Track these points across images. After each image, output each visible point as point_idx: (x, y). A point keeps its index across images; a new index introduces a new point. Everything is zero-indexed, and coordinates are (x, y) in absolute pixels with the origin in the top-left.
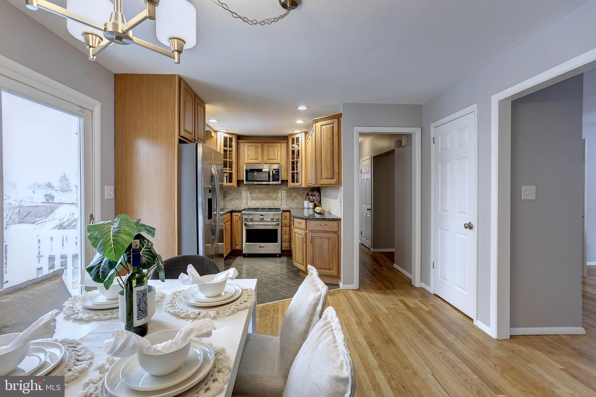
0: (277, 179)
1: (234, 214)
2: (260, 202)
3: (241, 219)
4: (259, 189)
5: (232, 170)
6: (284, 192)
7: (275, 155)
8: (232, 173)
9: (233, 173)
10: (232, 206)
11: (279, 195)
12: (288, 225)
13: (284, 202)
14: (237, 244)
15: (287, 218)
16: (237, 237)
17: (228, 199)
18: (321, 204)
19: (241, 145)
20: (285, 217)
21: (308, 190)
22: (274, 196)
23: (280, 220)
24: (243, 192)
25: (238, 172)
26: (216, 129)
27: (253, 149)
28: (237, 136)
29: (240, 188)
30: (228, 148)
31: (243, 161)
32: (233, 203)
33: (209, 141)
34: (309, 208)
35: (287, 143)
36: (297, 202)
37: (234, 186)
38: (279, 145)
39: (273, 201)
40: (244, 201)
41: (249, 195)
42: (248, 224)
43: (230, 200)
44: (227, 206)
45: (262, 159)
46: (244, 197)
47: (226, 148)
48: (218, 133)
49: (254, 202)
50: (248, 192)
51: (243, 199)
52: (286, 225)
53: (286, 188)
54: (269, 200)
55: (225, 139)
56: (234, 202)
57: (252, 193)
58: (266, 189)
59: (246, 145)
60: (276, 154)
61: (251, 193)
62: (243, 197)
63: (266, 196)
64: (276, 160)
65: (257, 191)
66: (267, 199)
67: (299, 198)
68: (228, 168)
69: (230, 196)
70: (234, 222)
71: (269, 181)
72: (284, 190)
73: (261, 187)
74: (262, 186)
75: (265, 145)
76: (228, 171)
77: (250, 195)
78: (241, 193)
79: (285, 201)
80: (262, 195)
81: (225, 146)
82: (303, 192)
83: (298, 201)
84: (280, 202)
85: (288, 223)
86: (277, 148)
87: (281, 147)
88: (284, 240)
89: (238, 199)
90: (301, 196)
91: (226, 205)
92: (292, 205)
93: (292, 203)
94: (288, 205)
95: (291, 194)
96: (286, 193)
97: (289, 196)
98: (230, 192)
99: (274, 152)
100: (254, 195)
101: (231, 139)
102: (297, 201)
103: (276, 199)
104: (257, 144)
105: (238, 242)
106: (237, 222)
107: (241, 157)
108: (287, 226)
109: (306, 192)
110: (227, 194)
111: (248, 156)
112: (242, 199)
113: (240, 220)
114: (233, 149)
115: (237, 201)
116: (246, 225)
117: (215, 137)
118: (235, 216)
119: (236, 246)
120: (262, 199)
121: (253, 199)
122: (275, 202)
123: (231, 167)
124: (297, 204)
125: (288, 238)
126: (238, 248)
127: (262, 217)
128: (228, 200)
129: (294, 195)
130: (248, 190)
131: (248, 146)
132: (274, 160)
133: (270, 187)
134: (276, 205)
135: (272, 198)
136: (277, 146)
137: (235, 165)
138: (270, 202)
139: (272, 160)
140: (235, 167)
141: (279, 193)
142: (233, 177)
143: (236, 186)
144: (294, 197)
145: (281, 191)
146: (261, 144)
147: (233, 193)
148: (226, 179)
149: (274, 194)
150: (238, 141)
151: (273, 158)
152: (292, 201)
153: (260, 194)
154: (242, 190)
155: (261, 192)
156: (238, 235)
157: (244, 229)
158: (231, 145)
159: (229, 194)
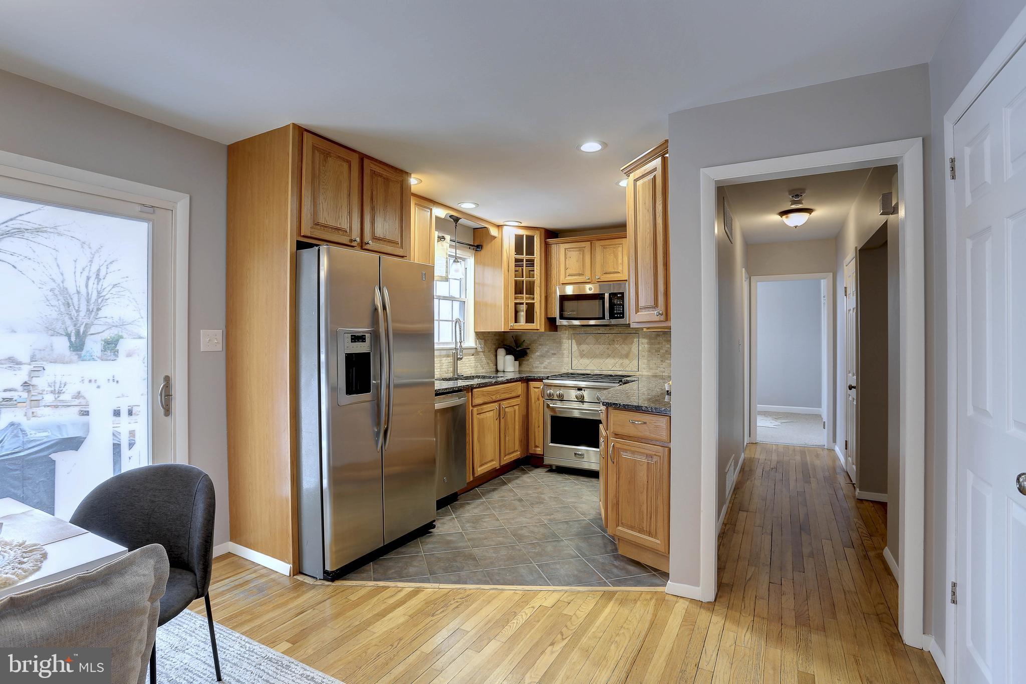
0: (620, 314)
1: (532, 384)
2: (597, 361)
3: (542, 393)
4: (594, 335)
5: (533, 299)
6: (645, 341)
7: (617, 264)
8: (534, 303)
9: (535, 304)
11: (634, 348)
13: (643, 363)
14: (537, 444)
17: (538, 354)
19: (554, 249)
22: (624, 349)
24: (564, 340)
25: (549, 302)
26: (500, 223)
27: (575, 254)
28: (543, 232)
29: (559, 333)
30: (524, 257)
31: (558, 281)
33: (489, 246)
37: (538, 330)
38: (624, 242)
39: (621, 361)
40: (567, 360)
41: (575, 347)
42: (551, 405)
43: (542, 356)
44: (536, 367)
45: (592, 273)
47: (519, 257)
48: (505, 228)
49: (585, 361)
50: (574, 341)
51: (565, 354)
53: (648, 334)
54: (614, 357)
55: (519, 239)
56: (548, 361)
57: (580, 344)
58: (607, 335)
59: (563, 247)
60: (620, 261)
61: (579, 344)
62: (565, 352)
63: (608, 348)
64: (619, 275)
65: (591, 338)
66: (609, 356)
68: (524, 295)
69: (542, 349)
70: (533, 401)
71: (603, 318)
72: (644, 338)
74: (599, 329)
75: (598, 244)
76: (524, 301)
77: (578, 347)
78: (560, 343)
79: (646, 361)
80: (600, 348)
81: (519, 250)
84: (635, 362)
86: (620, 249)
89: (555, 354)
91: (534, 365)
92: (662, 369)
93: (660, 365)
94: (651, 368)
95: (658, 346)
96: (650, 343)
97: (654, 351)
98: (542, 340)
99: (616, 256)
100: (584, 347)
101: (530, 239)
103: (627, 356)
104: (583, 244)
106: (538, 399)
107: (554, 272)
110: (537, 345)
111: (566, 269)
112: (563, 354)
113: (542, 397)
114: (535, 258)
115: (553, 359)
116: (548, 406)
117: (500, 236)
118: (534, 388)
119: (536, 447)
120: (601, 356)
121: (582, 355)
122: (626, 361)
123: (531, 291)
126: (539, 451)
127: (579, 393)
128: (538, 356)
129: (667, 349)
130: (573, 337)
131: (565, 249)
132: (615, 275)
133: (616, 330)
134: (627, 370)
135: (620, 354)
136: (622, 244)
137: (538, 289)
138: (615, 362)
139: (612, 275)
140: (539, 292)
141: (634, 344)
142: (536, 312)
143: (543, 330)
144: (665, 351)
145: (638, 339)
146: (589, 242)
147: (548, 342)
148: (522, 315)
149: (623, 346)
150: (545, 241)
151: (613, 270)
152: (662, 361)
153: (596, 346)
154: (562, 336)
155: (599, 341)
156: (539, 427)
157: (548, 415)
158: (530, 251)
159: (540, 345)
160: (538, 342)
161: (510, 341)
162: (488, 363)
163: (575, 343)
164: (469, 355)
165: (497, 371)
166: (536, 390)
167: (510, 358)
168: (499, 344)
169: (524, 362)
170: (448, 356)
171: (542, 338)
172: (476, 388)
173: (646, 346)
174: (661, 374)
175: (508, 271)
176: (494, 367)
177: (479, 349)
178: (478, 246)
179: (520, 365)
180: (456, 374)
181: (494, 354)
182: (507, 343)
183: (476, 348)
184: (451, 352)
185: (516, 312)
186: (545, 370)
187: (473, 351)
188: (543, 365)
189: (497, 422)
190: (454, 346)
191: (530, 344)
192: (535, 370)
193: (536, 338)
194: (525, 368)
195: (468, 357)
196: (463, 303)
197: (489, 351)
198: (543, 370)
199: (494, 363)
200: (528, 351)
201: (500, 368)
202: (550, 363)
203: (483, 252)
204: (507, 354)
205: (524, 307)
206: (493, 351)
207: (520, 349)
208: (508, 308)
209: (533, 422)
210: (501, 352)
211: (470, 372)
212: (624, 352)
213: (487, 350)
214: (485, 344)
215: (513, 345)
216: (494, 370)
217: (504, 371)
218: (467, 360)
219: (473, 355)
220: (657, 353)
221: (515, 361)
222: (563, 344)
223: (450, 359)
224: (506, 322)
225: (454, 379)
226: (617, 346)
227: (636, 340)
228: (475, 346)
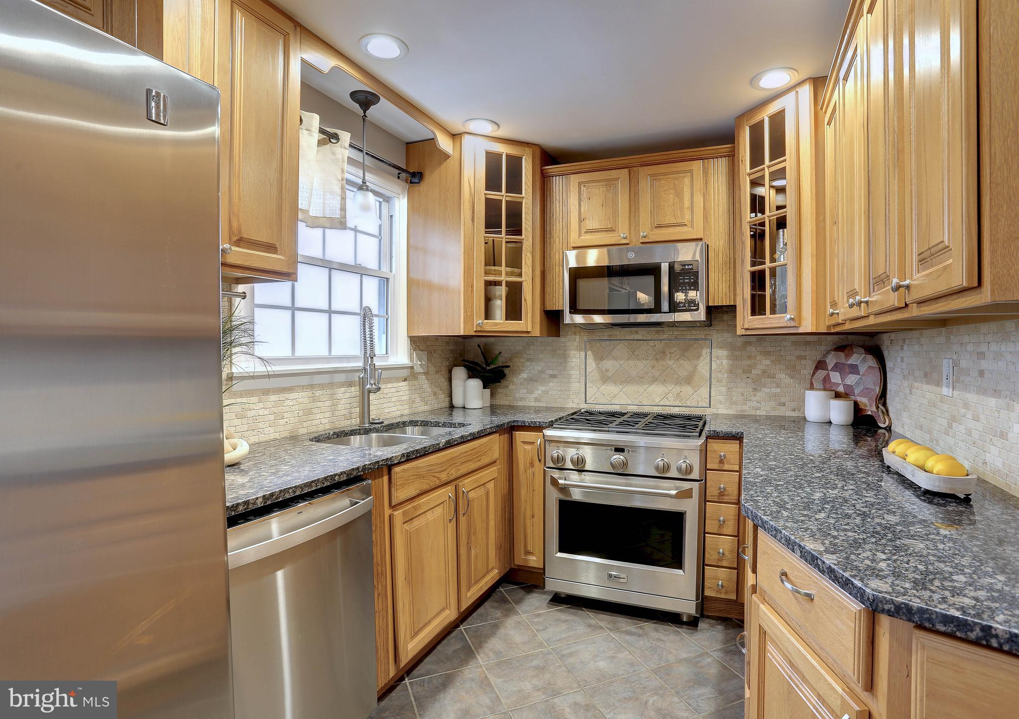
0: (690, 302)
1: (520, 436)
2: (632, 389)
3: (541, 455)
4: (626, 343)
5: (520, 275)
6: (722, 353)
7: (682, 208)
8: (522, 283)
9: (524, 284)
10: (536, 400)
11: (703, 366)
12: (734, 498)
13: (719, 392)
14: (530, 548)
15: (726, 467)
16: (528, 522)
17: (524, 375)
18: (884, 404)
19: (558, 184)
20: (721, 462)
21: (823, 348)
22: (683, 367)
23: (695, 475)
24: (572, 352)
25: (548, 281)
26: (458, 127)
27: (597, 192)
28: (538, 152)
29: (562, 339)
30: (503, 196)
31: (565, 242)
32: (540, 390)
33: (436, 173)
34: (830, 422)
35: (732, 157)
36: (775, 395)
37: (528, 332)
38: (697, 166)
39: (678, 389)
40: (576, 386)
41: (592, 363)
42: (561, 482)
43: (532, 380)
44: (521, 399)
45: (633, 228)
46: (575, 374)
47: (494, 195)
48: (466, 139)
49: (611, 389)
50: (589, 353)
51: (573, 377)
52: (722, 493)
53: (730, 340)
54: (664, 382)
55: (493, 161)
56: (543, 388)
57: (602, 359)
58: (652, 343)
59: (574, 179)
60: (687, 203)
61: (599, 358)
62: (573, 372)
63: (653, 367)
64: (685, 229)
65: (621, 349)
66: (654, 380)
67: (783, 377)
68: (503, 268)
69: (531, 368)
70: (521, 467)
71: (657, 309)
72: (721, 348)
73: (636, 337)
74: (637, 332)
75: (643, 172)
76: (503, 278)
77: (597, 364)
78: (565, 358)
79: (724, 389)
80: (638, 366)
81: (492, 183)
82: (798, 353)
83: (778, 390)
84: (704, 391)
85: (733, 490)
86: (687, 181)
87: (706, 172)
88: (710, 557)
89: (553, 376)
90: (793, 371)
91: (517, 395)
92: (754, 404)
93: (753, 398)
94: (735, 403)
95: (749, 362)
96: (732, 358)
97: (740, 371)
98: (532, 352)
99: (679, 195)
100: (609, 364)
101: (515, 164)
102: (773, 390)
103: (689, 380)
104: (614, 174)
105: (535, 543)
106: (532, 465)
107: (557, 228)
108: (726, 499)
109: (814, 355)
110: (522, 360)
111: (581, 220)
112: (569, 378)
113: (540, 461)
114: (523, 198)
115: (551, 384)
116: (554, 482)
117: (457, 155)
118: (524, 443)
119: (528, 553)
120: (639, 379)
121: (605, 378)
122: (687, 390)
123: (515, 261)
124: (773, 403)
125: (731, 551)
126: (534, 561)
127: (618, 457)
128: (525, 379)
129: (764, 368)
130: (588, 347)
131: (580, 184)
132: (678, 229)
133: (667, 334)
134: (689, 404)
135: (675, 376)
136: (691, 171)
137: (529, 255)
138: (667, 391)
139: (671, 230)
140: (529, 262)
141: (702, 359)
142: (525, 300)
143: (537, 332)
144: (760, 372)
145: (709, 350)
146: (627, 170)
147: (541, 356)
148: (499, 306)
149: (681, 362)
150: (542, 170)
151: (673, 221)
152: (755, 389)
153: (631, 363)
154: (568, 344)
155: (637, 353)
156: (533, 516)
157: (554, 496)
158: (515, 185)
159: (528, 360)
160: (525, 356)
161: (475, 355)
162: (435, 394)
163: (592, 356)
164: (397, 380)
165: (452, 407)
166: (528, 447)
167: (475, 384)
168: (456, 359)
169: (500, 390)
170: (350, 384)
171: (532, 347)
172: (399, 463)
173: (725, 362)
174: (753, 413)
175: (473, 220)
176: (447, 399)
177: (418, 369)
178: (414, 175)
179: (492, 395)
180: (366, 421)
181: (447, 376)
182: (470, 357)
183: (412, 368)
184: (356, 377)
185: (488, 300)
186: (537, 404)
187: (405, 373)
188: (533, 396)
189: (451, 527)
190: (360, 364)
191: (510, 360)
192: (520, 404)
193: (521, 348)
194: (501, 400)
195: (395, 385)
196: (385, 282)
197: (437, 372)
198: (532, 404)
199: (447, 392)
200: (506, 371)
201: (458, 401)
202: (546, 392)
203: (424, 186)
204: (470, 377)
205: (502, 291)
206: (444, 371)
207: (492, 367)
208: (472, 291)
209: (523, 508)
210: (459, 373)
211: (399, 413)
212: (683, 373)
213: (432, 369)
214: (429, 360)
215: (480, 360)
216: (446, 404)
217: (464, 408)
218: (395, 390)
219: (405, 380)
220: (745, 376)
221: (485, 387)
222: (570, 360)
223: (355, 391)
224: (468, 318)
225: (362, 432)
226: (671, 363)
227: (705, 352)
228: (410, 364)
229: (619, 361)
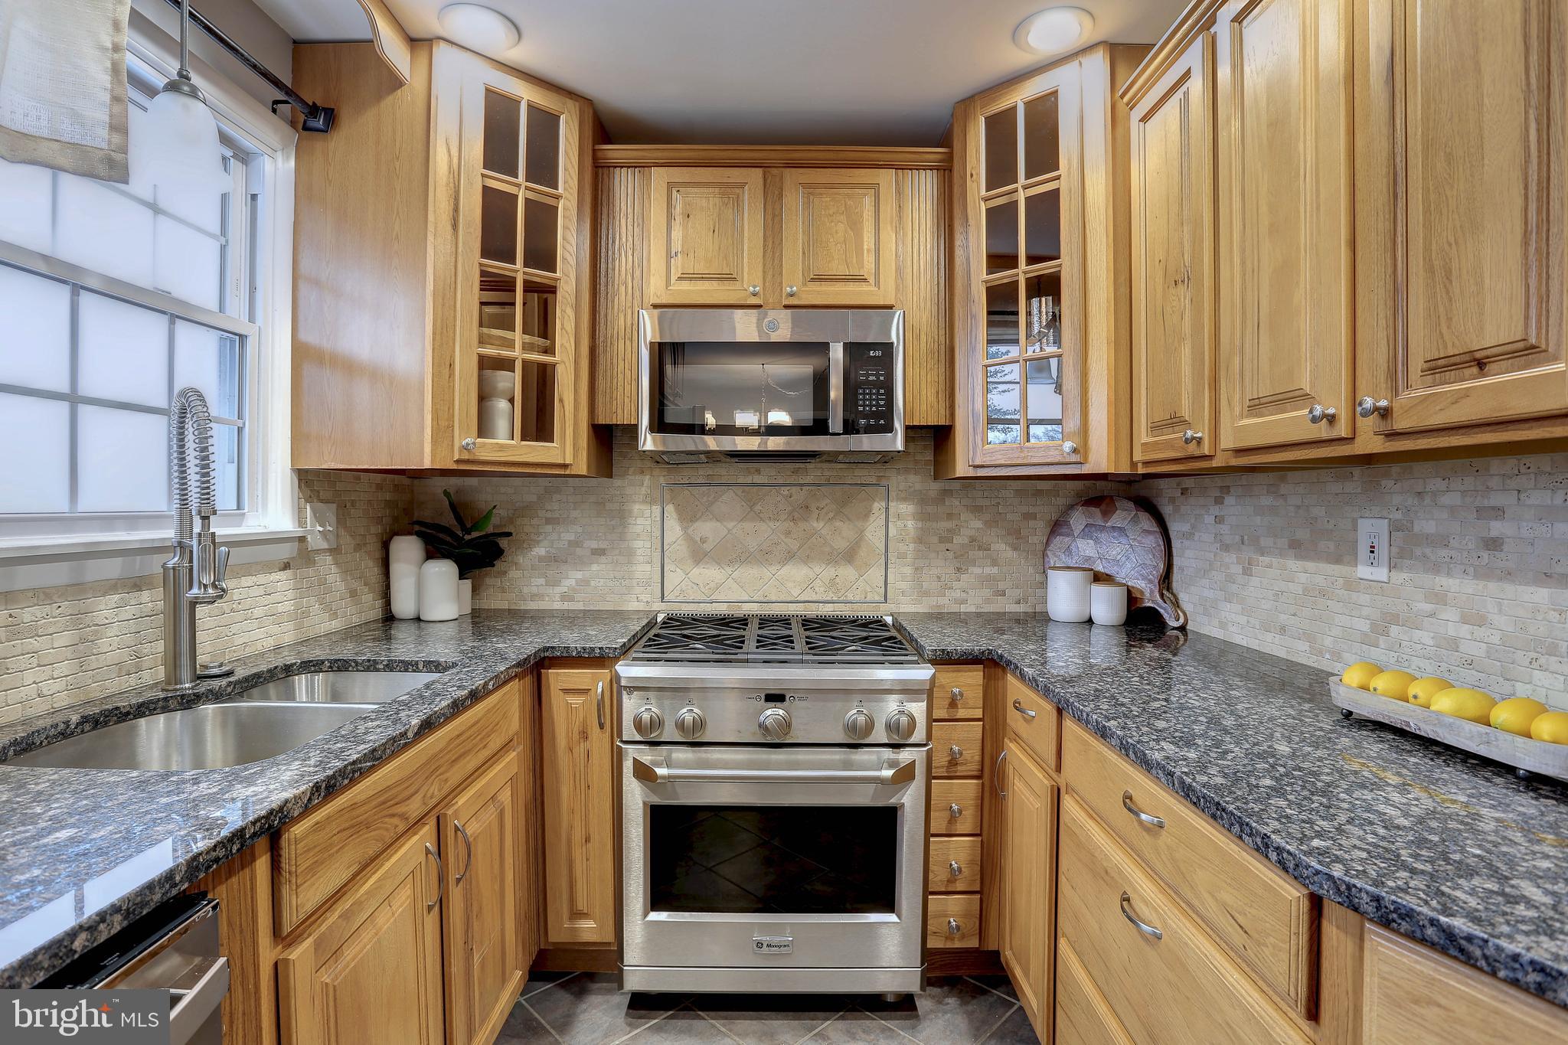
0: (877, 415)
1: (558, 677)
2: (748, 573)
3: (609, 713)
4: (739, 490)
5: (549, 350)
6: (906, 508)
7: (859, 249)
8: (554, 366)
9: (559, 369)
10: (564, 598)
11: (874, 532)
12: (973, 767)
13: (901, 576)
14: (582, 905)
15: (962, 713)
16: (578, 854)
17: (540, 551)
19: (624, 185)
20: (953, 704)
21: (1061, 501)
22: (841, 534)
23: (919, 735)
24: (636, 507)
25: (601, 369)
26: (425, 25)
27: (705, 202)
28: (590, 113)
29: (617, 482)
30: (520, 188)
31: (637, 294)
32: (572, 578)
33: (369, 116)
34: (1090, 621)
35: (948, 172)
36: (990, 579)
37: (565, 466)
38: (886, 178)
39: (829, 572)
40: (644, 569)
41: (674, 529)
42: (661, 771)
43: (555, 559)
44: (534, 597)
45: (769, 277)
46: (642, 546)
47: (500, 183)
48: (443, 53)
49: (710, 574)
50: (670, 509)
51: (639, 552)
52: (953, 762)
53: (918, 486)
54: (807, 560)
55: (500, 111)
56: (579, 575)
57: (693, 519)
58: (785, 491)
59: (659, 177)
60: (868, 241)
61: (687, 517)
62: (638, 544)
63: (788, 533)
64: (864, 287)
65: (729, 500)
66: (790, 557)
67: (1002, 549)
68: (518, 336)
69: (555, 536)
70: (562, 742)
71: (819, 427)
72: (905, 499)
73: (758, 479)
74: (758, 471)
75: (791, 176)
76: (517, 353)
77: (685, 529)
78: (621, 517)
79: (908, 570)
80: (760, 532)
82: (1024, 509)
83: (995, 570)
84: (876, 574)
85: (971, 755)
86: (869, 201)
87: (899, 192)
88: (939, 877)
89: (601, 552)
90: (1016, 538)
91: (526, 590)
92: (958, 594)
93: (955, 584)
94: (926, 594)
95: (949, 525)
96: (923, 516)
97: (935, 540)
98: (556, 506)
99: (855, 225)
100: (707, 529)
101: (545, 125)
102: (988, 570)
103: (849, 556)
104: (735, 175)
105: (592, 890)
106: (584, 735)
107: (622, 266)
108: (961, 770)
109: (1047, 510)
110: (535, 521)
111: (670, 254)
112: (630, 553)
113: (601, 726)
114: (559, 197)
115: (595, 567)
116: (644, 773)
117: (420, 80)
118: (567, 691)
119: (576, 914)
120: (763, 556)
121: (699, 555)
122: (847, 572)
123: (543, 325)
124: (987, 592)
125: (971, 862)
126: (590, 930)
127: (773, 713)
128: (541, 559)
129: (972, 533)
130: (667, 496)
131: (670, 186)
132: (852, 287)
134: (850, 597)
135: (827, 549)
136: (876, 187)
137: (570, 312)
138: (812, 575)
139: (839, 287)
140: (570, 326)
141: (871, 519)
142: (561, 401)
143: (582, 468)
144: (966, 541)
145: (883, 504)
146: (759, 172)
147: (575, 514)
148: (505, 414)
149: (838, 524)
150: (594, 151)
151: (842, 270)
152: (958, 569)
153: (748, 526)
154: (629, 491)
155: (758, 508)
156: (587, 840)
157: (636, 798)
158: (543, 169)
159: (548, 521)
160: (541, 513)
161: (435, 509)
162: (353, 594)
163: (675, 515)
164: (267, 567)
165: (389, 618)
166: (575, 700)
167: (443, 571)
168: (396, 519)
169: (489, 581)
170: (137, 584)
171: (556, 497)
173: (910, 524)
174: (955, 608)
175: (455, 226)
176: (379, 603)
177: (316, 542)
178: (313, 110)
179: (475, 590)
180: (186, 673)
181: (378, 555)
182: (427, 515)
183: (302, 539)
184: (154, 565)
185: (484, 397)
186: (566, 606)
187: (286, 552)
188: (558, 590)
189: (431, 921)
190: (168, 533)
191: (511, 521)
192: (532, 606)
193: (534, 498)
194: (495, 600)
195: (261, 579)
196: (235, 344)
197: (358, 547)
198: (557, 605)
199: (378, 587)
200: (503, 543)
201: (404, 604)
202: (585, 582)
203: (337, 142)
204: (431, 554)
205: (511, 381)
206: (374, 546)
207: (475, 534)
208: (451, 375)
209: (565, 825)
210: (407, 550)
211: (270, 643)
212: (840, 544)
213: (347, 540)
214: (341, 521)
215: (449, 520)
216: (376, 612)
217: (418, 619)
218: (261, 591)
219: (286, 566)
220: (943, 546)
221: (461, 578)
222: (631, 521)
223: (152, 599)
224: (443, 431)
225: (172, 704)
226: (818, 525)
227: (878, 506)
228: (299, 531)
229: (725, 523)
